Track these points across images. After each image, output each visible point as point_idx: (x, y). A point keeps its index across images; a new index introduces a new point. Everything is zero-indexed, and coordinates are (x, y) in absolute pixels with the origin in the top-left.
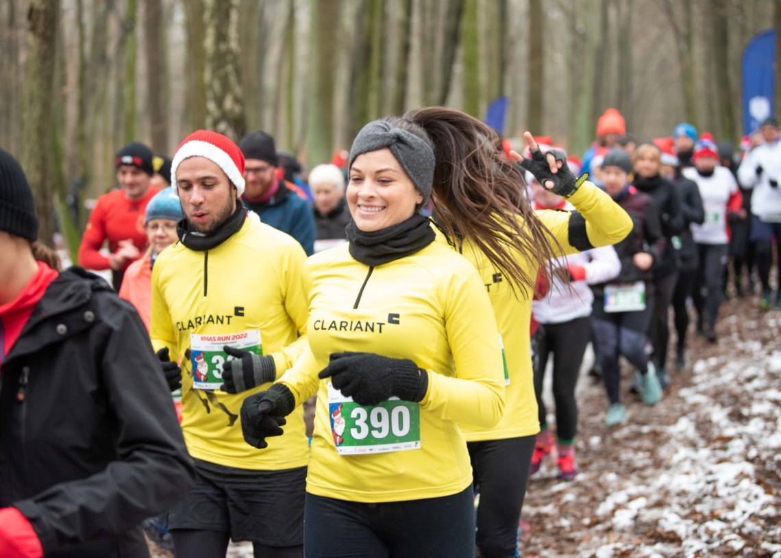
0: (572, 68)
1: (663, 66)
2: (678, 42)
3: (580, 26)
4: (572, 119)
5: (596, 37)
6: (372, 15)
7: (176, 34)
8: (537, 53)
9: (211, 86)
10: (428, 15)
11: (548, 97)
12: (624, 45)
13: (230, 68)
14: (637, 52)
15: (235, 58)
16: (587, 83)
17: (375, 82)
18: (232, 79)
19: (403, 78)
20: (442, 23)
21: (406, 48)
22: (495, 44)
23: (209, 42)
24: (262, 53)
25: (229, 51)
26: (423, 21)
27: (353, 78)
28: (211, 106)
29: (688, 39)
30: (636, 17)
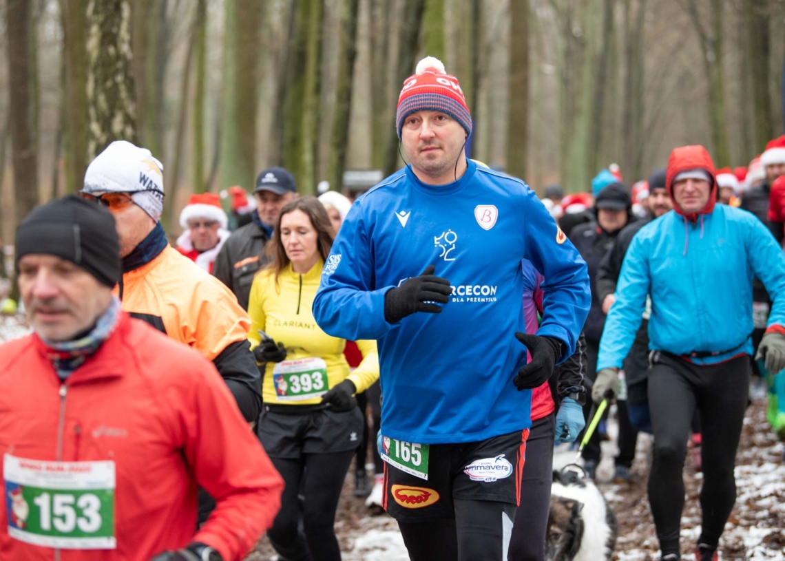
0: (565, 81)
1: (684, 80)
2: (705, 51)
3: (576, 29)
4: (565, 150)
5: (596, 44)
6: (307, 13)
7: (49, 30)
8: (519, 63)
9: (95, 103)
10: (379, 12)
11: (534, 117)
12: (634, 53)
13: (119, 78)
14: (650, 63)
15: (127, 64)
16: (585, 102)
17: (309, 99)
18: (123, 94)
19: (346, 96)
20: (397, 23)
21: (351, 56)
22: (466, 50)
23: (92, 44)
24: (162, 58)
25: (119, 57)
26: (373, 19)
27: (281, 94)
28: (95, 127)
29: (717, 45)
30: (649, 16)
